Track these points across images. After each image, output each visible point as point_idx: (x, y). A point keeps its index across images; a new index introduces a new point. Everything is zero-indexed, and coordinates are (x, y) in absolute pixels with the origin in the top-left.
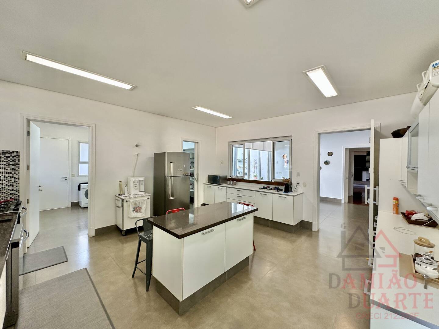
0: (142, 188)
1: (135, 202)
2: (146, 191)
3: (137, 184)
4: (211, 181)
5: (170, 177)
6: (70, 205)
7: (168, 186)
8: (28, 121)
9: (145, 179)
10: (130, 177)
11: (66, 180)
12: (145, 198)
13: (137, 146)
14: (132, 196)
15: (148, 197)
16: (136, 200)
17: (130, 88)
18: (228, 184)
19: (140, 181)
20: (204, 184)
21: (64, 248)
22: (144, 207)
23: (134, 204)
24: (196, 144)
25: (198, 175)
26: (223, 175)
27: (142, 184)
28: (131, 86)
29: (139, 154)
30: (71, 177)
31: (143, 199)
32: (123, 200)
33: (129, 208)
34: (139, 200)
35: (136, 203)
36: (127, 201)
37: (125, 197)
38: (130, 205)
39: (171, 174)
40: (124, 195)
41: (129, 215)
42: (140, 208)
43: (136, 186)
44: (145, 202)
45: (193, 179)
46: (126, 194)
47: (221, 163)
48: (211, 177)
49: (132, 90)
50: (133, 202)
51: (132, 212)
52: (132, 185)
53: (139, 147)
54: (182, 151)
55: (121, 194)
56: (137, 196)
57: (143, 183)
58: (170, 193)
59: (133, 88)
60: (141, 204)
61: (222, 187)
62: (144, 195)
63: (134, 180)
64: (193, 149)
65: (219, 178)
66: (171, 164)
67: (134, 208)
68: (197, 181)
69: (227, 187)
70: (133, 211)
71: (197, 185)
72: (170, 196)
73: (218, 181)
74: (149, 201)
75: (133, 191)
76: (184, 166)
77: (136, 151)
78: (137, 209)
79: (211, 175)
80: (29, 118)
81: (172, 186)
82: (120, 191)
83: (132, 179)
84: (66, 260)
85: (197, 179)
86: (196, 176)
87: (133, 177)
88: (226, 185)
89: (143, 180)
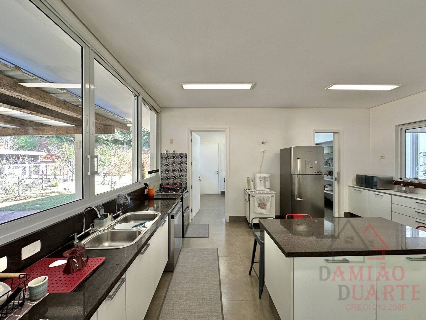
0: (268, 184)
1: (259, 198)
2: (271, 188)
3: (263, 180)
4: (362, 183)
5: (297, 175)
6: (220, 193)
7: (295, 184)
8: (191, 132)
9: (270, 175)
10: (256, 173)
11: (217, 173)
12: (270, 196)
13: (263, 143)
14: (257, 192)
15: (272, 195)
16: (261, 197)
17: (251, 87)
18: (396, 190)
19: (265, 177)
20: (349, 186)
21: (209, 226)
22: (268, 204)
23: (259, 200)
24: (336, 135)
25: (338, 174)
26: (385, 176)
27: (267, 181)
28: (251, 85)
29: (265, 151)
30: (220, 172)
31: (268, 197)
32: (249, 194)
33: (254, 203)
34: (263, 197)
35: (261, 199)
36: (252, 196)
37: (251, 192)
38: (256, 200)
39: (298, 172)
40: (251, 190)
41: (255, 210)
42: (265, 205)
43: (261, 182)
44: (270, 199)
45: (333, 179)
46: (253, 190)
47: (380, 157)
48: (362, 178)
49: (253, 88)
50: (258, 198)
51: (257, 208)
52: (258, 181)
53: (265, 144)
54: (315, 145)
55: (249, 189)
56: (261, 192)
57: (269, 179)
58: (297, 193)
59: (253, 86)
60: (265, 201)
61: (382, 194)
62: (269, 192)
63: (259, 176)
64: (332, 142)
65: (375, 180)
66: (298, 160)
67: (259, 204)
68: (339, 182)
69: (392, 194)
70: (259, 206)
71: (338, 187)
72: (297, 196)
73: (374, 184)
74: (274, 199)
75: (260, 187)
76: (316, 162)
77: (263, 148)
78: (262, 205)
79: (362, 175)
80: (191, 130)
81: (300, 186)
82: (248, 185)
83: (258, 175)
84: (207, 236)
85: (338, 180)
86: (335, 175)
87: (260, 173)
88: (391, 192)
89: (268, 177)
